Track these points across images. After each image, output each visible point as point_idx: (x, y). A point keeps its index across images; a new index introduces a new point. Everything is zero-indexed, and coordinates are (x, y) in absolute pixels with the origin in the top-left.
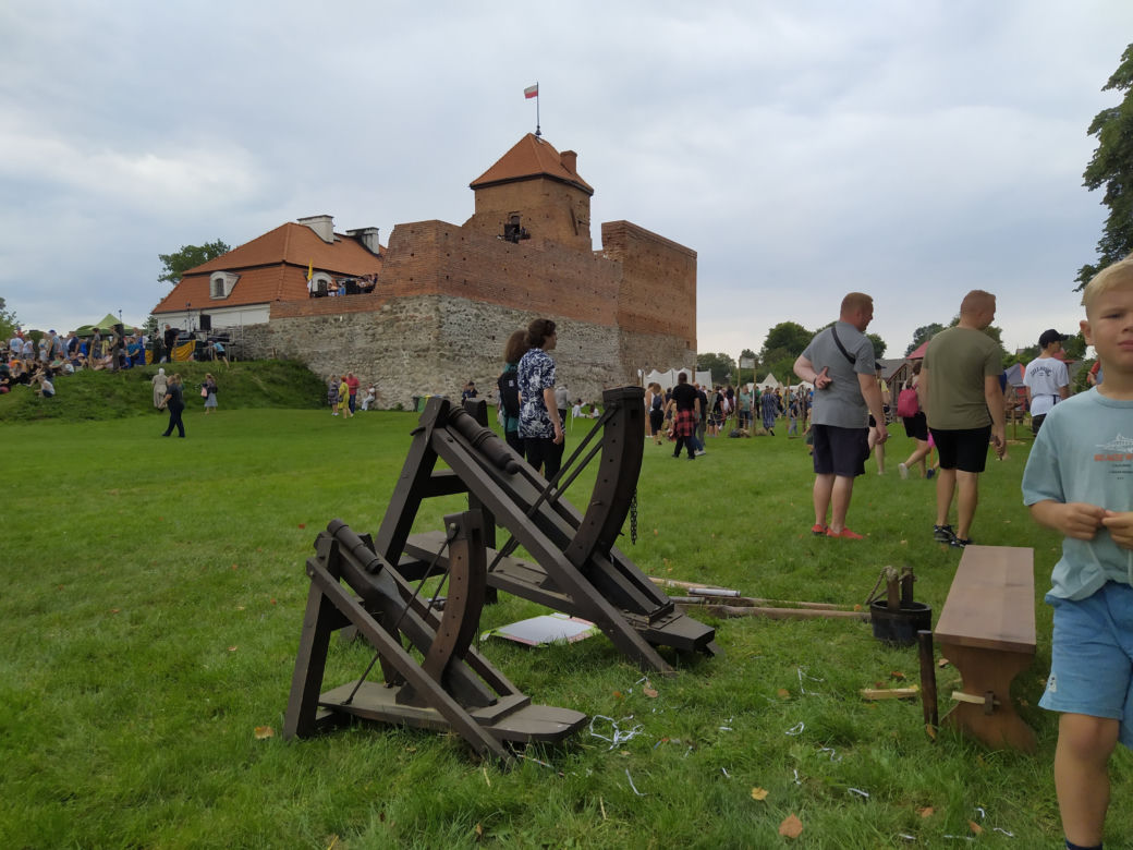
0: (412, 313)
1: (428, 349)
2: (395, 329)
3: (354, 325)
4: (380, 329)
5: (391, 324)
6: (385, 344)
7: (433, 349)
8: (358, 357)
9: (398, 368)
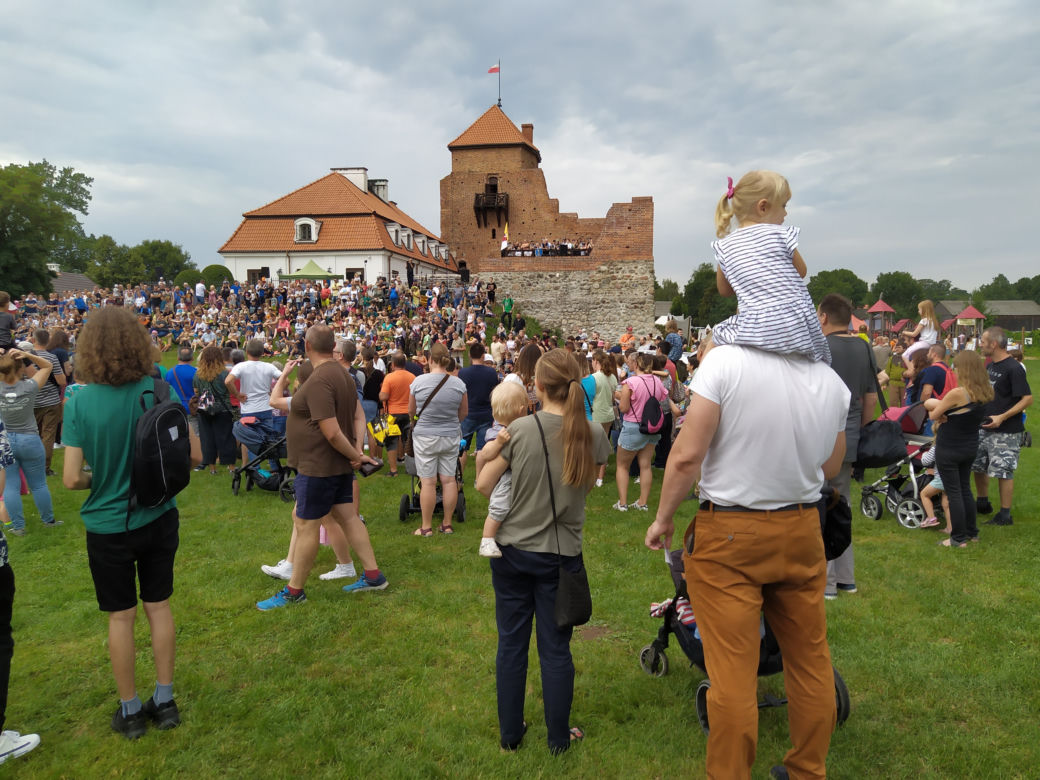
0: (628, 274)
1: (644, 303)
2: (611, 285)
3: (570, 280)
4: (596, 285)
5: (608, 281)
6: (601, 297)
7: (649, 302)
8: (574, 306)
9: (615, 316)
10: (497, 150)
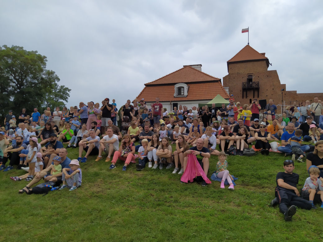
10: (252, 62)
